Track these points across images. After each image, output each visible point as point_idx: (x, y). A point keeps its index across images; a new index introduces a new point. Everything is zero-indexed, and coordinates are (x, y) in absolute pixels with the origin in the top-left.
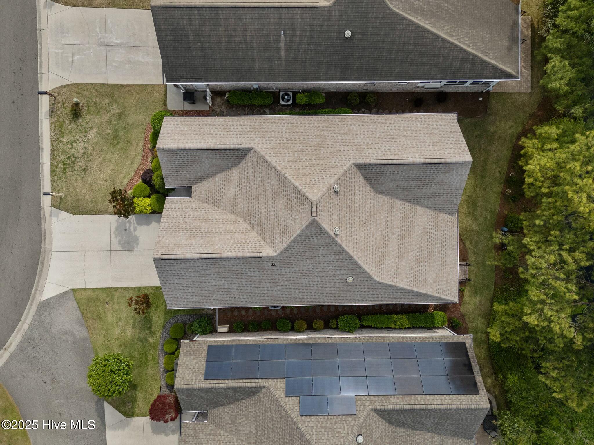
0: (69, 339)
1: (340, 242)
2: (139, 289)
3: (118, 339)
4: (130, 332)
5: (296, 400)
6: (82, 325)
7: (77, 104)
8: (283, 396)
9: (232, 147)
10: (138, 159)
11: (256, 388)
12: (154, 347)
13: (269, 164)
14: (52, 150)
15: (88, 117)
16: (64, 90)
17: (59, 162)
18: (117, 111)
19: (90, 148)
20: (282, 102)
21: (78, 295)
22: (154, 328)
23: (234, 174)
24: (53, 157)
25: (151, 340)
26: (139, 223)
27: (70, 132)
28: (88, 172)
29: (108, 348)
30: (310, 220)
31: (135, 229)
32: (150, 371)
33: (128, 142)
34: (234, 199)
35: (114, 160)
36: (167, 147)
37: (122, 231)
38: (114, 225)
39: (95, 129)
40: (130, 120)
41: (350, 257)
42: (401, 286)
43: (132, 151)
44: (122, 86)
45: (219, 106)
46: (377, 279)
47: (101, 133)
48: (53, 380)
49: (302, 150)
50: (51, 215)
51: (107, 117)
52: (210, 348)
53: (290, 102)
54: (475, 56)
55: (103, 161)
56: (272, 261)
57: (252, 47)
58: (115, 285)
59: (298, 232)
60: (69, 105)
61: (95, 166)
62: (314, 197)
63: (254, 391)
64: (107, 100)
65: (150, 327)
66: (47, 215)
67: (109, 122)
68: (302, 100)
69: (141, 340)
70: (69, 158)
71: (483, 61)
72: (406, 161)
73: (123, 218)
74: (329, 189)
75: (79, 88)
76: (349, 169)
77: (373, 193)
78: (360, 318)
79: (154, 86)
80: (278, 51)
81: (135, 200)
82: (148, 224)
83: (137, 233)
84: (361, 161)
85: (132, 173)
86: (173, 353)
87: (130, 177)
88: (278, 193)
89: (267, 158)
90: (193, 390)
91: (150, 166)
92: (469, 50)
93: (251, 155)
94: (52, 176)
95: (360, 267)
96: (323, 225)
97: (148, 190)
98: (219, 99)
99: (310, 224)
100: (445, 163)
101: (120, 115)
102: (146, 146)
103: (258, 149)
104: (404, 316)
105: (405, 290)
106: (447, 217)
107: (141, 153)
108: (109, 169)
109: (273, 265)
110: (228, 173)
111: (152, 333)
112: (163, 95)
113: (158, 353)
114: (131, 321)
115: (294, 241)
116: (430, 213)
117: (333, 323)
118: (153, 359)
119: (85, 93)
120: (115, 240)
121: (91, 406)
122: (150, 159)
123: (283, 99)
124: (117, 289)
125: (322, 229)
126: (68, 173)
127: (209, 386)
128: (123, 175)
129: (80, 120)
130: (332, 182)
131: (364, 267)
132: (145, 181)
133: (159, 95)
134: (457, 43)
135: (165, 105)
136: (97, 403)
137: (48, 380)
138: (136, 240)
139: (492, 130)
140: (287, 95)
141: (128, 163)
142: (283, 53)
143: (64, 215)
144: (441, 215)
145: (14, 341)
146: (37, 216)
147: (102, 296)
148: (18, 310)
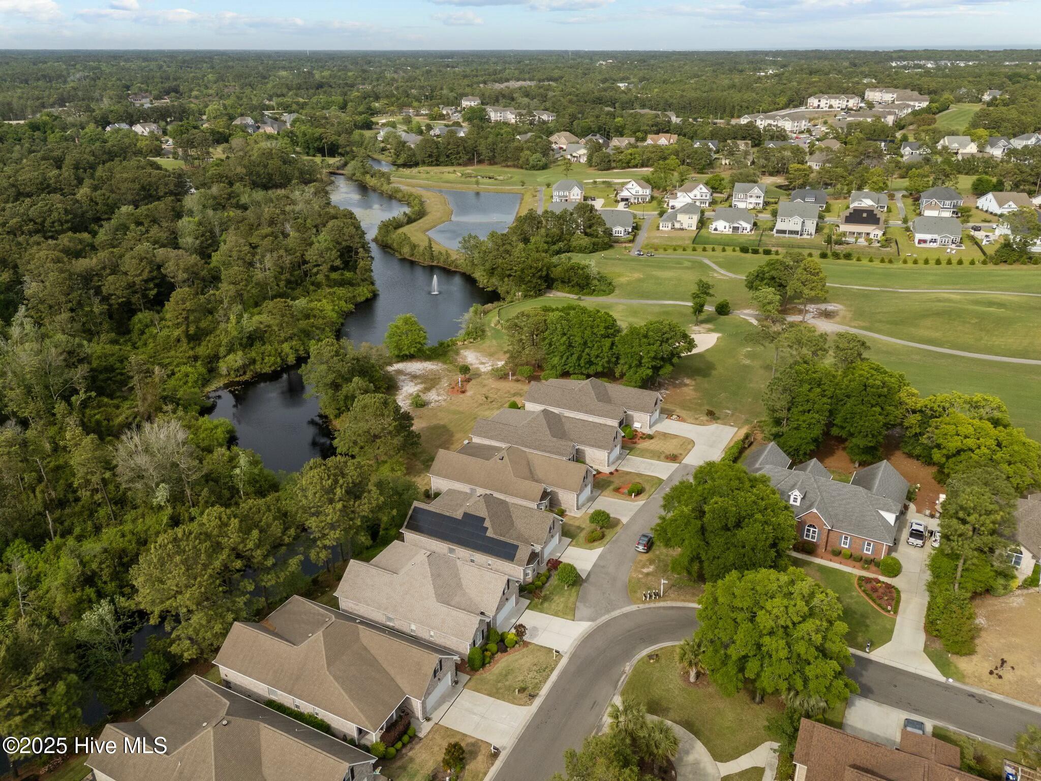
0: (587, 605)
5: (484, 524)
6: (578, 607)
7: (519, 694)
15: (517, 686)
16: (522, 703)
21: (572, 618)
27: (532, 683)
33: (503, 669)
35: (516, 664)
39: (517, 680)
40: (495, 678)
47: (515, 677)
48: (604, 594)
50: (567, 652)
51: (507, 683)
55: (522, 666)
60: (524, 695)
61: (527, 665)
64: (501, 691)
66: (569, 653)
67: (507, 681)
70: (541, 672)
101: (498, 682)
108: (521, 661)
119: (511, 698)
126: (545, 666)
129: (523, 686)
136: (588, 581)
137: (607, 594)
141: (510, 660)
143: (559, 650)
145: (616, 613)
146: (574, 657)
147: (560, 614)
148: (607, 624)
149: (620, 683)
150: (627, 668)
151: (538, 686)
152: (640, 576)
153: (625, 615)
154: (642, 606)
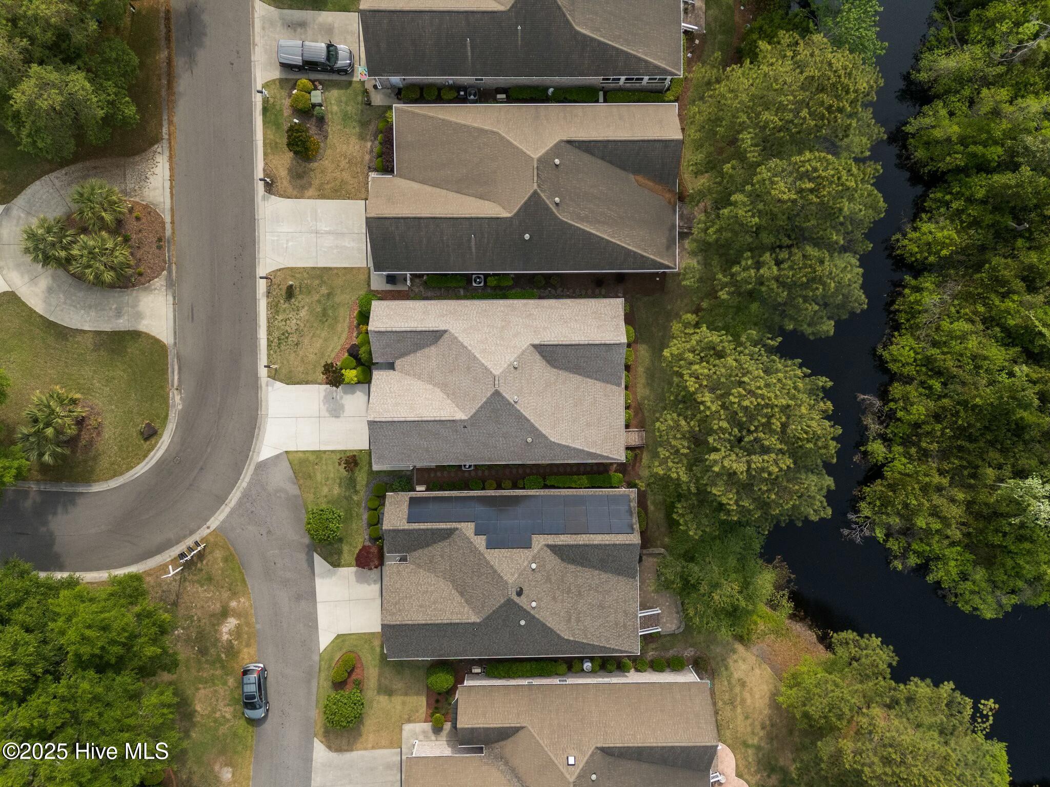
0: (283, 495)
1: (518, 408)
2: (345, 451)
3: (326, 496)
4: (336, 491)
5: (484, 537)
6: (294, 484)
7: (291, 286)
8: (473, 535)
9: (431, 329)
10: (344, 336)
11: (450, 529)
12: (358, 504)
13: (462, 344)
14: (269, 327)
15: (300, 297)
16: (279, 273)
17: (274, 338)
18: (326, 292)
19: (302, 325)
20: (474, 284)
21: (291, 457)
22: (358, 488)
23: (432, 351)
24: (269, 333)
25: (355, 498)
26: (345, 393)
27: (284, 311)
28: (300, 346)
29: (317, 504)
30: (493, 390)
31: (341, 398)
32: (354, 526)
33: (336, 319)
34: (432, 372)
35: (323, 335)
36: (377, 330)
37: (329, 399)
38: (323, 394)
39: (306, 308)
40: (337, 299)
41: (528, 421)
42: (574, 446)
43: (339, 328)
44: (330, 269)
45: (418, 287)
46: (553, 440)
47: (311, 311)
48: (269, 532)
49: (490, 332)
50: (267, 385)
51: (316, 297)
52: (411, 499)
53: (482, 284)
54: (635, 253)
55: (314, 336)
56: (464, 424)
57: (448, 246)
58: (323, 448)
59: (485, 400)
60: (284, 287)
61: (306, 341)
62: (496, 372)
63: (449, 533)
64: (317, 282)
65: (355, 487)
66: (264, 385)
67: (319, 301)
68: (492, 282)
69: (346, 498)
70: (283, 334)
71: (643, 256)
72: (574, 343)
73: (334, 388)
74: (509, 365)
75: (292, 270)
76: (526, 349)
77: (549, 368)
78: (544, 479)
79: (359, 268)
80: (470, 248)
81: (343, 371)
82: (353, 393)
83: (343, 401)
84: (537, 342)
85: (339, 348)
86: (376, 509)
87: (337, 350)
88: (468, 368)
89: (460, 339)
90: (399, 531)
91: (355, 341)
92: (630, 248)
93: (446, 336)
94: (268, 350)
95: (537, 430)
96: (504, 394)
97: (354, 363)
98: (417, 280)
99: (493, 394)
100: (605, 344)
101: (329, 295)
102: (351, 323)
103: (453, 331)
104: (584, 477)
105: (577, 449)
106: (614, 387)
107: (347, 329)
108: (318, 344)
109: (465, 427)
110: (427, 350)
111: (356, 492)
112: (367, 276)
113: (362, 510)
114: (338, 481)
115: (481, 407)
116: (599, 384)
117: (520, 483)
118: (357, 515)
119: (297, 275)
120: (323, 408)
121: (302, 556)
122: (355, 334)
123: (475, 281)
124: (325, 452)
125: (503, 397)
126: (283, 347)
127: (411, 528)
128: (330, 349)
129: (293, 300)
130: (512, 359)
131: (540, 429)
132: (351, 355)
133: (363, 277)
134: (618, 243)
135: (369, 285)
136: (307, 554)
137: (264, 533)
138: (342, 407)
139: (669, 307)
140: (479, 278)
141: (336, 338)
142: (474, 250)
143: (278, 384)
144: (609, 385)
145: (234, 497)
146: (255, 385)
147: (312, 458)
148: (238, 470)
149: (176, 367)
150: (178, 398)
151: (274, 308)
152: (233, 604)
153: (221, 500)
154: (204, 532)
